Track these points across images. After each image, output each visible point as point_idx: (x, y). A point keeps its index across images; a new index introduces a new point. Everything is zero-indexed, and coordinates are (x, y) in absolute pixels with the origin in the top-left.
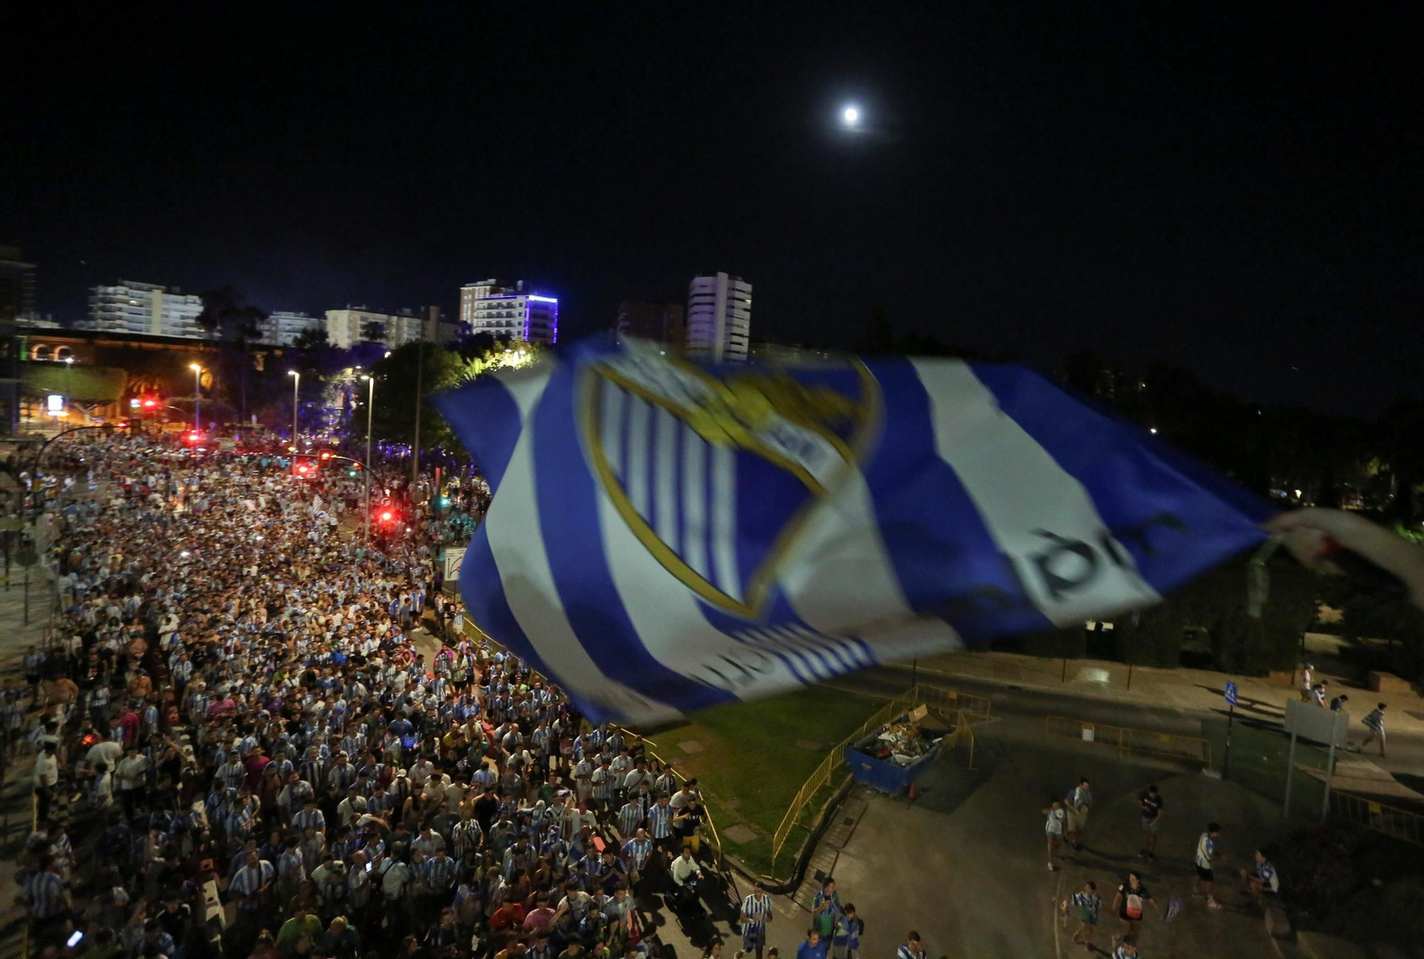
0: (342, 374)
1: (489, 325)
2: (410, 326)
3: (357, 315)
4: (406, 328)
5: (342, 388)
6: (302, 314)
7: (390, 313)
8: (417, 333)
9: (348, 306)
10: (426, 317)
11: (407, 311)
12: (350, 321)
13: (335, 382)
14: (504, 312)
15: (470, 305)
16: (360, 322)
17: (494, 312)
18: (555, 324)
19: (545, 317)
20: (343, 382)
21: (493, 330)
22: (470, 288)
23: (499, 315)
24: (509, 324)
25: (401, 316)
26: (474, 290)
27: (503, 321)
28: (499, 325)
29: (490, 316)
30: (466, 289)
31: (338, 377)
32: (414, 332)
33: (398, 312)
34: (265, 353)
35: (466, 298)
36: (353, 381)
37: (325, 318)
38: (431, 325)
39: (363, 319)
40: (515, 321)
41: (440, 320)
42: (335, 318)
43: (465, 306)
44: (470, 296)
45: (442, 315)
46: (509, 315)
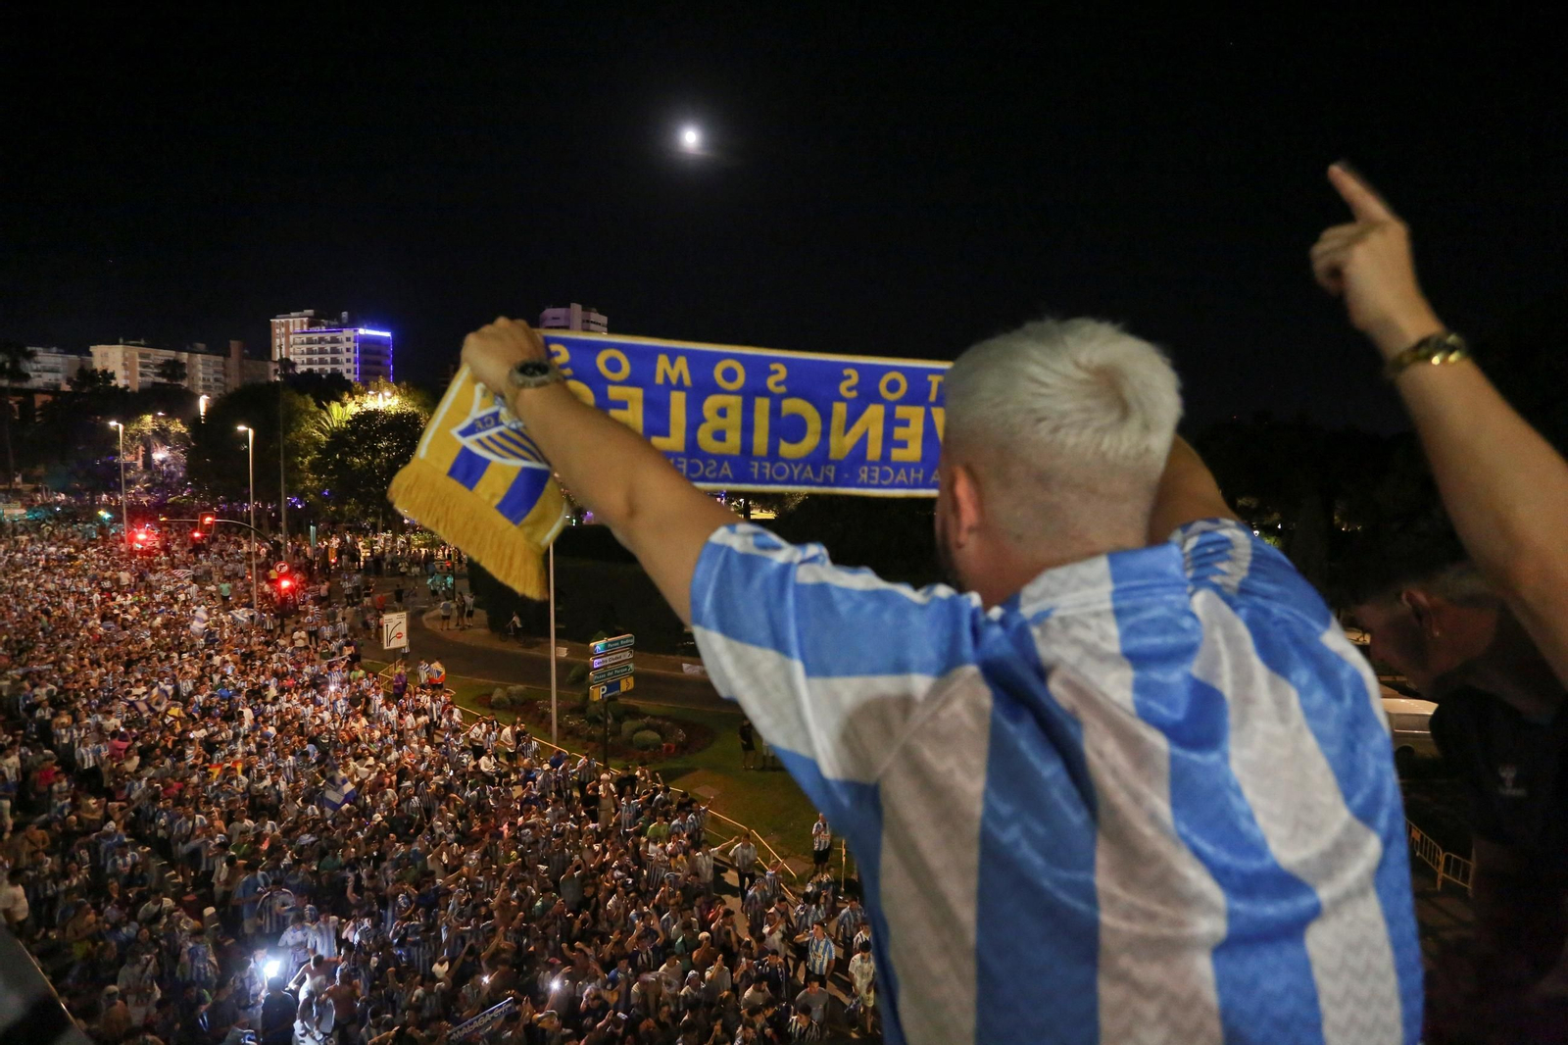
0: (139, 422)
1: (310, 362)
2: (205, 364)
3: (135, 351)
4: (200, 367)
5: (141, 439)
6: (54, 349)
7: (180, 349)
8: (216, 372)
9: (121, 340)
10: (227, 354)
11: (201, 346)
12: (125, 359)
13: (131, 432)
14: (328, 347)
15: (283, 340)
16: (139, 360)
17: (316, 347)
18: (389, 361)
19: (379, 353)
20: (141, 431)
21: (316, 368)
22: (283, 320)
23: (322, 351)
24: (335, 361)
25: (193, 352)
26: (288, 322)
27: (328, 358)
28: (322, 362)
29: (310, 352)
30: (277, 321)
31: (135, 426)
32: (211, 371)
33: (188, 348)
34: (19, 398)
35: (278, 331)
36: (154, 431)
37: (90, 354)
38: (233, 361)
39: (142, 356)
40: (342, 358)
41: (244, 357)
42: (105, 355)
43: (278, 341)
44: (283, 330)
45: (246, 351)
46: (335, 351)
